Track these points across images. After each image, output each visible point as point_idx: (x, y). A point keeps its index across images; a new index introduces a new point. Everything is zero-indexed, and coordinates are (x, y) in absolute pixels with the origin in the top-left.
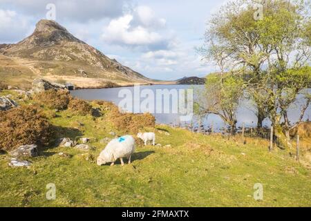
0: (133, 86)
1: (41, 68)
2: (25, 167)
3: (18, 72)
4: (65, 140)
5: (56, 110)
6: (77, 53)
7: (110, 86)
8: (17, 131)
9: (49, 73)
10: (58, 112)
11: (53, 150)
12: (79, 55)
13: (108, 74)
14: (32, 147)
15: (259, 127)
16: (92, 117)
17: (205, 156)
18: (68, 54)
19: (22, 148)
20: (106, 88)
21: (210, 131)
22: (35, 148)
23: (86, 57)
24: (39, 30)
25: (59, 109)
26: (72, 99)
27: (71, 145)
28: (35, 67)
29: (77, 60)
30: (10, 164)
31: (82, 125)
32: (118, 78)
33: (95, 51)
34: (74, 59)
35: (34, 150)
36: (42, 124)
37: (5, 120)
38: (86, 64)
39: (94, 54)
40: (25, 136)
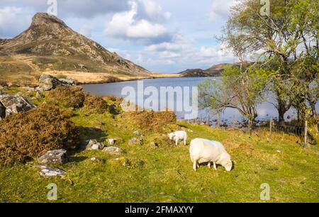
0: (136, 80)
1: (40, 64)
2: (58, 176)
3: (16, 69)
4: (91, 142)
5: (72, 108)
6: (76, 47)
7: (112, 80)
8: (42, 134)
9: (48, 69)
10: (74, 110)
11: (82, 154)
12: (79, 50)
13: (109, 68)
14: (62, 152)
15: (280, 120)
16: (110, 115)
17: (247, 156)
18: (67, 48)
19: (50, 153)
20: (108, 82)
21: (225, 126)
22: (64, 154)
23: (85, 51)
24: (36, 24)
25: (75, 107)
26: (88, 95)
27: (99, 148)
28: (33, 63)
29: (76, 54)
30: (41, 174)
31: (103, 124)
32: (119, 73)
33: (94, 45)
34: (73, 54)
35: (64, 156)
36: (68, 126)
37: (27, 121)
38: (86, 59)
39: (93, 48)
40: (51, 140)
